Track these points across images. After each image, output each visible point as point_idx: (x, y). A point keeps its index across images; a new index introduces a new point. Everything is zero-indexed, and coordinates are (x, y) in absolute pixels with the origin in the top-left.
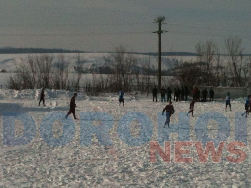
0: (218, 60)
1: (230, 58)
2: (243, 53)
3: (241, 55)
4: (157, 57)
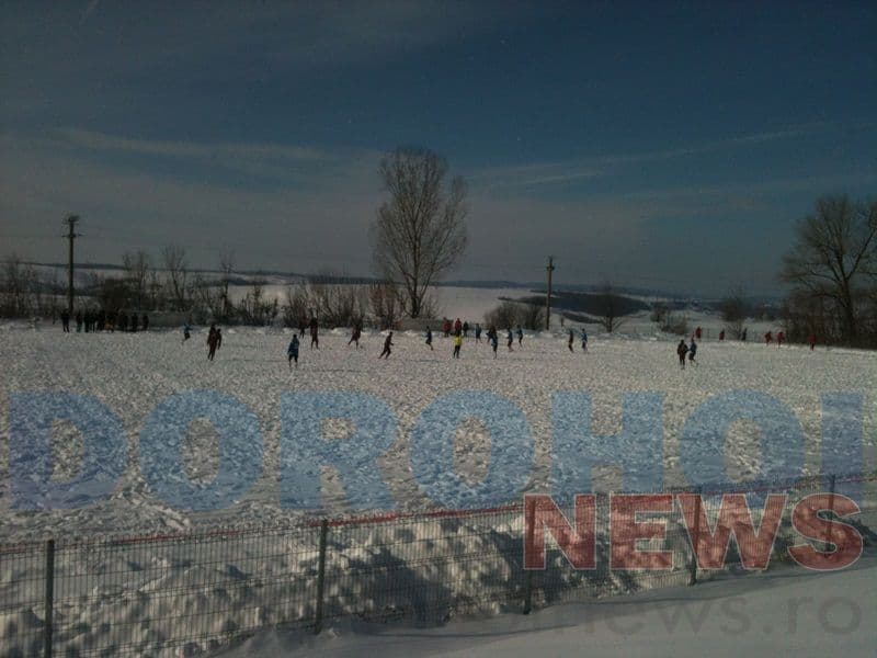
0: (153, 275)
1: (169, 273)
2: (187, 268)
3: (185, 271)
4: (68, 270)
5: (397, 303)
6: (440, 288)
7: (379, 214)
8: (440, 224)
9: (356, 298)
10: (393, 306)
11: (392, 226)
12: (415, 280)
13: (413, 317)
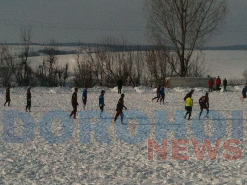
5: (168, 65)
10: (165, 67)
13: (182, 76)
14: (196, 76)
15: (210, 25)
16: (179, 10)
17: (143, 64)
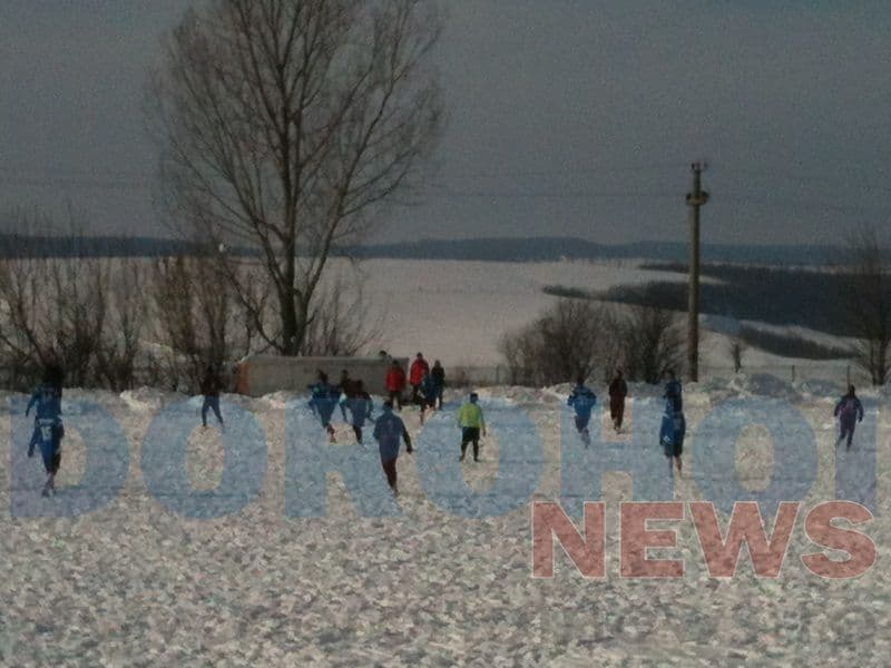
5: (235, 310)
6: (366, 265)
7: (173, 45)
8: (361, 75)
9: (111, 297)
10: (223, 321)
11: (214, 81)
12: (289, 241)
13: (288, 350)
14: (335, 353)
15: (386, 172)
16: (272, 115)
17: (145, 309)
